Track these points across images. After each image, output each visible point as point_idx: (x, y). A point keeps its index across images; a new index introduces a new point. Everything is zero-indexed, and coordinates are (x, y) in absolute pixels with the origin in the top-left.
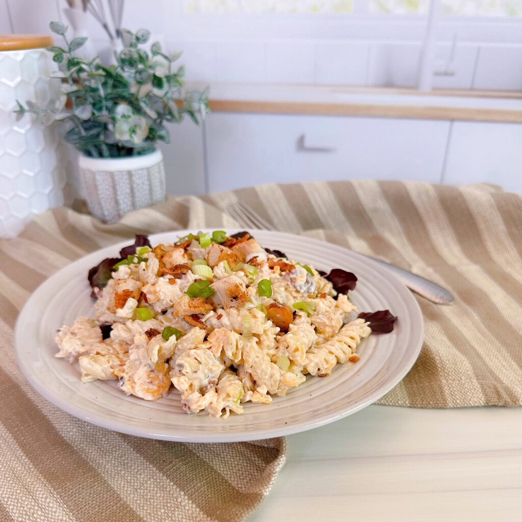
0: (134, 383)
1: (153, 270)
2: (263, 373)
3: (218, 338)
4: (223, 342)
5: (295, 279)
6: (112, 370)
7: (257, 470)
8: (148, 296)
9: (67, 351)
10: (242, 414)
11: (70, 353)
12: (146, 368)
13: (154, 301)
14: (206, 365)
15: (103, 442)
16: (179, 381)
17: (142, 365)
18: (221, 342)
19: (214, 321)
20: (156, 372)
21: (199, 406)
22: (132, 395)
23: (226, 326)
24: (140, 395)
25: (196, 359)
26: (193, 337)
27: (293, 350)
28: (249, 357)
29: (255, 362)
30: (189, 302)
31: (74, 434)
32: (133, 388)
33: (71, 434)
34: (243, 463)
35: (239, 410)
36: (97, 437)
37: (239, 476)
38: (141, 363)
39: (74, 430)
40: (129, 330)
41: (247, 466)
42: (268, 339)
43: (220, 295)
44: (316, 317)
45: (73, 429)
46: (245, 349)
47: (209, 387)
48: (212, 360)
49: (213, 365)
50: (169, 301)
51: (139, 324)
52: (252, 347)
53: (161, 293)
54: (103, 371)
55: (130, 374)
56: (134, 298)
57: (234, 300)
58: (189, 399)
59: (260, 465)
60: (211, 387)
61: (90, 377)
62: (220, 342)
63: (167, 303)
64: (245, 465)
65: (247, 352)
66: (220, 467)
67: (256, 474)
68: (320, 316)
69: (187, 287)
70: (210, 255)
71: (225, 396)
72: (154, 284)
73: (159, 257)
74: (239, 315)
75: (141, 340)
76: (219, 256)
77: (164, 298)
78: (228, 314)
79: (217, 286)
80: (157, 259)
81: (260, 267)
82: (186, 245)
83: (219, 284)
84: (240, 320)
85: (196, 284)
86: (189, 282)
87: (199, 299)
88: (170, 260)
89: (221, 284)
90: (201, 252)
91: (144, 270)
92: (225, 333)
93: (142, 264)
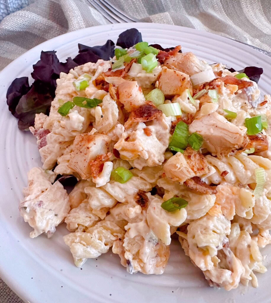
1: (113, 114)
3: (227, 198)
4: (235, 202)
5: (252, 96)
8: (122, 153)
9: (44, 230)
11: (48, 231)
12: (151, 244)
13: (132, 158)
17: (146, 241)
18: (233, 202)
23: (230, 182)
25: (213, 231)
30: (188, 163)
32: (143, 268)
38: (143, 239)
40: (110, 196)
43: (208, 141)
47: (227, 253)
50: (157, 162)
51: (120, 188)
53: (144, 152)
55: (134, 252)
57: (236, 151)
60: (229, 252)
62: (231, 203)
63: (154, 163)
69: (166, 134)
70: (160, 80)
71: (250, 262)
72: (127, 139)
73: (116, 98)
74: (246, 168)
75: (136, 213)
76: (180, 85)
77: (150, 157)
78: (230, 165)
79: (208, 133)
80: (115, 100)
81: (217, 88)
82: (126, 70)
83: (209, 130)
84: (250, 175)
85: (177, 131)
86: (165, 128)
87: (195, 155)
88: (129, 99)
89: (212, 131)
90: (149, 78)
91: (102, 117)
92: (231, 189)
93: (99, 109)
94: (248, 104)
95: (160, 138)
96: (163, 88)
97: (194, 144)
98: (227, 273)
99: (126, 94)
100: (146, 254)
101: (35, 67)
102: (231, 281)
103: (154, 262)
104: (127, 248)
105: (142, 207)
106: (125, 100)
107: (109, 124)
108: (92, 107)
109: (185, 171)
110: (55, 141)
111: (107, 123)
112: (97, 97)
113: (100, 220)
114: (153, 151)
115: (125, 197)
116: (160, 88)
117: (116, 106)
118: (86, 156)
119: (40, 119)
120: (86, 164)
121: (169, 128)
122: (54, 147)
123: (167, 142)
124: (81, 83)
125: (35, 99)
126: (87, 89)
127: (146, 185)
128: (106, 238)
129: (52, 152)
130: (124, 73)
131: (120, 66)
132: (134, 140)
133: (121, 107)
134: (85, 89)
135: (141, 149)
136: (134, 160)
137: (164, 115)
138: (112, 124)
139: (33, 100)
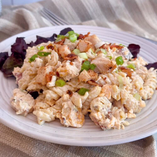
0: (71, 120)
1: (56, 58)
2: (132, 103)
3: (107, 90)
4: (111, 91)
5: (124, 53)
6: (54, 116)
7: (138, 150)
8: (60, 73)
9: (23, 110)
10: (129, 125)
11: (26, 111)
12: (74, 111)
13: (65, 75)
14: (106, 104)
15: (57, 154)
16: (98, 115)
17: (72, 110)
18: (110, 91)
19: (102, 81)
20: (79, 112)
21: (112, 125)
22: (70, 127)
23: (109, 83)
24: (75, 125)
25: (101, 102)
26: (97, 91)
27: (139, 89)
28: (125, 96)
29: (128, 99)
30: (88, 73)
31: (38, 153)
32: (71, 123)
33: (37, 154)
34: (130, 149)
35: (127, 123)
36: (52, 152)
37: (132, 155)
38: (70, 109)
39: (38, 152)
40: (55, 93)
41: (133, 150)
42: (129, 86)
43: (99, 67)
44: (138, 70)
45: (36, 151)
46: (122, 92)
47: (110, 115)
48: (107, 101)
49: (108, 104)
50: (76, 75)
51: (60, 89)
52: (124, 91)
53: (70, 71)
54: (50, 117)
55: (66, 116)
56: (54, 75)
57: (110, 69)
58: (105, 123)
59: (138, 148)
60: (111, 115)
61: (43, 121)
62: (109, 92)
63: (74, 75)
64: (132, 149)
65: (124, 94)
66: (121, 153)
67: (139, 152)
68: (139, 70)
69: (80, 65)
70: (79, 46)
71: (120, 118)
72: (62, 67)
73: (57, 51)
74: (114, 76)
75: (67, 97)
76: (87, 46)
77: (72, 73)
78: (108, 76)
79: (98, 63)
80: (57, 52)
81: (106, 49)
82: (62, 42)
83: (98, 62)
84: (116, 79)
85: (85, 63)
86: (80, 63)
87: (92, 71)
88: (64, 52)
89: (99, 62)
90: (73, 45)
91: (51, 59)
92: (109, 86)
93: (49, 56)
94: (123, 57)
95: (77, 67)
96: (80, 49)
97: (92, 68)
98: (108, 120)
99: (62, 49)
100: (72, 115)
101: (12, 46)
102: (110, 123)
103: (76, 121)
104: (63, 114)
105: (70, 95)
106: (61, 52)
107: (54, 62)
108: (46, 56)
109: (87, 76)
110: (28, 74)
111: (53, 62)
112: (49, 52)
113: (50, 106)
114: (74, 70)
115: (62, 93)
116: (79, 49)
117: (57, 54)
118: (44, 74)
119: (17, 70)
120: (44, 77)
121: (81, 63)
122: (27, 78)
123: (80, 68)
124: (41, 47)
125: (14, 60)
126: (43, 50)
127: (72, 88)
128: (53, 111)
129: (25, 80)
130: (61, 43)
131: (60, 40)
132: (65, 66)
133: (60, 55)
134: (42, 50)
135: (68, 69)
136: (66, 76)
137: (79, 57)
138: (56, 62)
139: (13, 61)
